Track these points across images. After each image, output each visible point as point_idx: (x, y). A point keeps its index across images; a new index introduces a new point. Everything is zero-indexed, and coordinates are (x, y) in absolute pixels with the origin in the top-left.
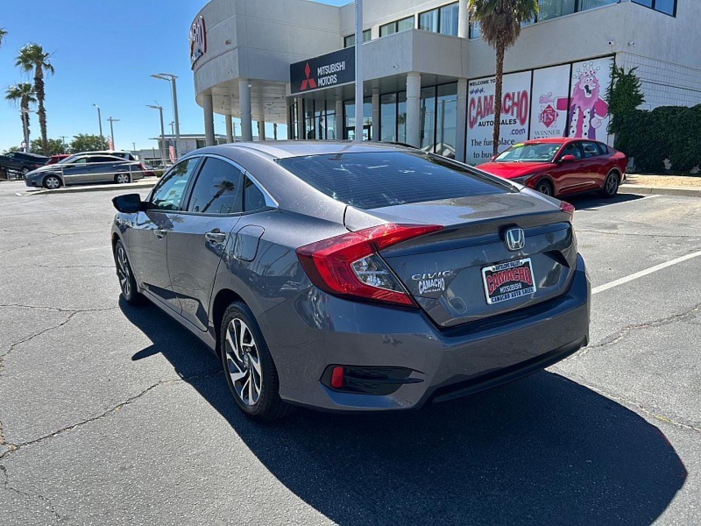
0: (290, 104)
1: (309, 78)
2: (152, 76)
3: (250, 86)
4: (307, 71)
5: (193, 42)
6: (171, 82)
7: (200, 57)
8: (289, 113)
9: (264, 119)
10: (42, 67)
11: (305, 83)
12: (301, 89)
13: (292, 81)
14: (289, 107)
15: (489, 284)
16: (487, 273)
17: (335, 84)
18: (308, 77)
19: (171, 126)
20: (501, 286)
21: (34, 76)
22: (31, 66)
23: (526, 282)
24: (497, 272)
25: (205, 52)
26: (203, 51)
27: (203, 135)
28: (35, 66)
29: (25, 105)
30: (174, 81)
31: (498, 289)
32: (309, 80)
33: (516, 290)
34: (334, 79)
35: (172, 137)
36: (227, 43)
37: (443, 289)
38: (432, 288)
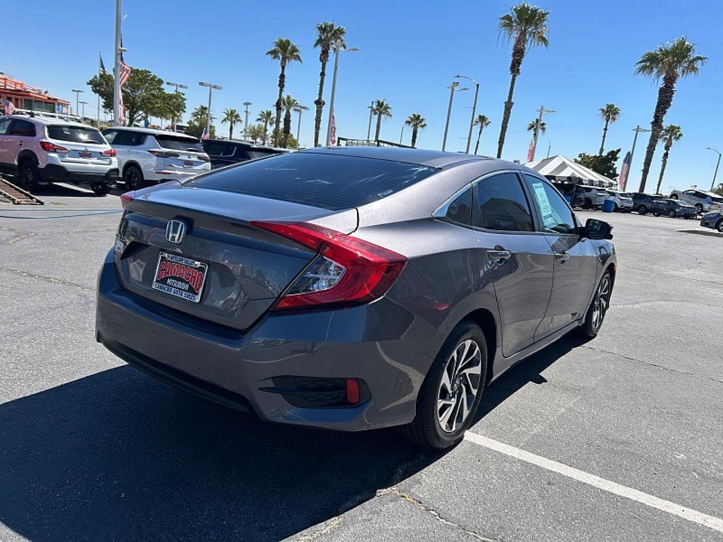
15: (161, 270)
20: (170, 278)
23: (194, 287)
31: (166, 278)
33: (181, 289)
37: (122, 252)
38: (119, 248)
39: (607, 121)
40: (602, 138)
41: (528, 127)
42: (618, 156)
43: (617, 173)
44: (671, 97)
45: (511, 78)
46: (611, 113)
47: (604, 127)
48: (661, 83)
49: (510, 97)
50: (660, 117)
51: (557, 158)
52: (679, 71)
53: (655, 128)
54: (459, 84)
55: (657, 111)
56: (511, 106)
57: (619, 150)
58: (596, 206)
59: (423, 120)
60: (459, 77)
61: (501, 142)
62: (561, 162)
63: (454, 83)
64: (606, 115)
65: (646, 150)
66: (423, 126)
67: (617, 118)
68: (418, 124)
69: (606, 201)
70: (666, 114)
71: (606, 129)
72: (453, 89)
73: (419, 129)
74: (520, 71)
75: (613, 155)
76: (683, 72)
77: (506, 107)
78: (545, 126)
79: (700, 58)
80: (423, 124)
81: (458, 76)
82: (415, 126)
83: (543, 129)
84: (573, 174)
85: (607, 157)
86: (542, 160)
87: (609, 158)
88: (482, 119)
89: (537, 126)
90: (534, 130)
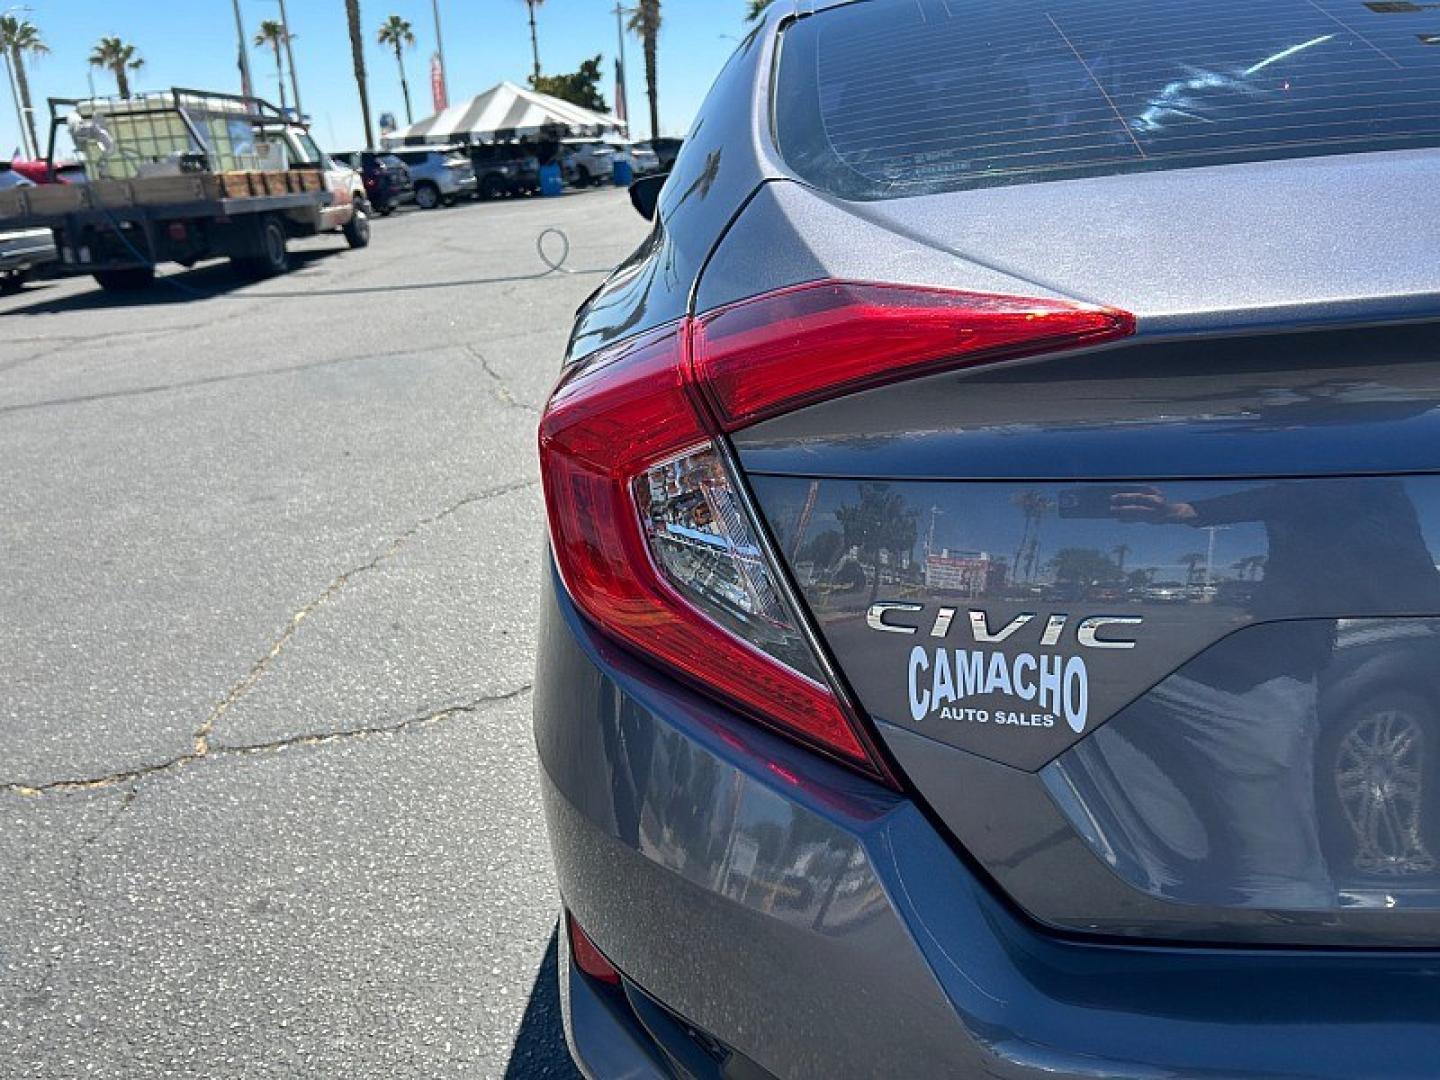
37: (1078, 723)
38: (998, 700)
39: (531, 4)
40: (531, 43)
41: (378, 36)
43: (607, 105)
47: (529, 19)
51: (501, 90)
57: (598, 59)
58: (597, 178)
59: (130, 50)
61: (360, 74)
62: (514, 97)
66: (136, 65)
68: (123, 60)
69: (617, 165)
71: (532, 23)
73: (130, 74)
75: (590, 70)
78: (410, 30)
80: (133, 59)
82: (118, 67)
83: (409, 37)
84: (548, 118)
85: (580, 75)
86: (472, 100)
87: (585, 78)
88: (271, 30)
89: (396, 31)
90: (391, 41)
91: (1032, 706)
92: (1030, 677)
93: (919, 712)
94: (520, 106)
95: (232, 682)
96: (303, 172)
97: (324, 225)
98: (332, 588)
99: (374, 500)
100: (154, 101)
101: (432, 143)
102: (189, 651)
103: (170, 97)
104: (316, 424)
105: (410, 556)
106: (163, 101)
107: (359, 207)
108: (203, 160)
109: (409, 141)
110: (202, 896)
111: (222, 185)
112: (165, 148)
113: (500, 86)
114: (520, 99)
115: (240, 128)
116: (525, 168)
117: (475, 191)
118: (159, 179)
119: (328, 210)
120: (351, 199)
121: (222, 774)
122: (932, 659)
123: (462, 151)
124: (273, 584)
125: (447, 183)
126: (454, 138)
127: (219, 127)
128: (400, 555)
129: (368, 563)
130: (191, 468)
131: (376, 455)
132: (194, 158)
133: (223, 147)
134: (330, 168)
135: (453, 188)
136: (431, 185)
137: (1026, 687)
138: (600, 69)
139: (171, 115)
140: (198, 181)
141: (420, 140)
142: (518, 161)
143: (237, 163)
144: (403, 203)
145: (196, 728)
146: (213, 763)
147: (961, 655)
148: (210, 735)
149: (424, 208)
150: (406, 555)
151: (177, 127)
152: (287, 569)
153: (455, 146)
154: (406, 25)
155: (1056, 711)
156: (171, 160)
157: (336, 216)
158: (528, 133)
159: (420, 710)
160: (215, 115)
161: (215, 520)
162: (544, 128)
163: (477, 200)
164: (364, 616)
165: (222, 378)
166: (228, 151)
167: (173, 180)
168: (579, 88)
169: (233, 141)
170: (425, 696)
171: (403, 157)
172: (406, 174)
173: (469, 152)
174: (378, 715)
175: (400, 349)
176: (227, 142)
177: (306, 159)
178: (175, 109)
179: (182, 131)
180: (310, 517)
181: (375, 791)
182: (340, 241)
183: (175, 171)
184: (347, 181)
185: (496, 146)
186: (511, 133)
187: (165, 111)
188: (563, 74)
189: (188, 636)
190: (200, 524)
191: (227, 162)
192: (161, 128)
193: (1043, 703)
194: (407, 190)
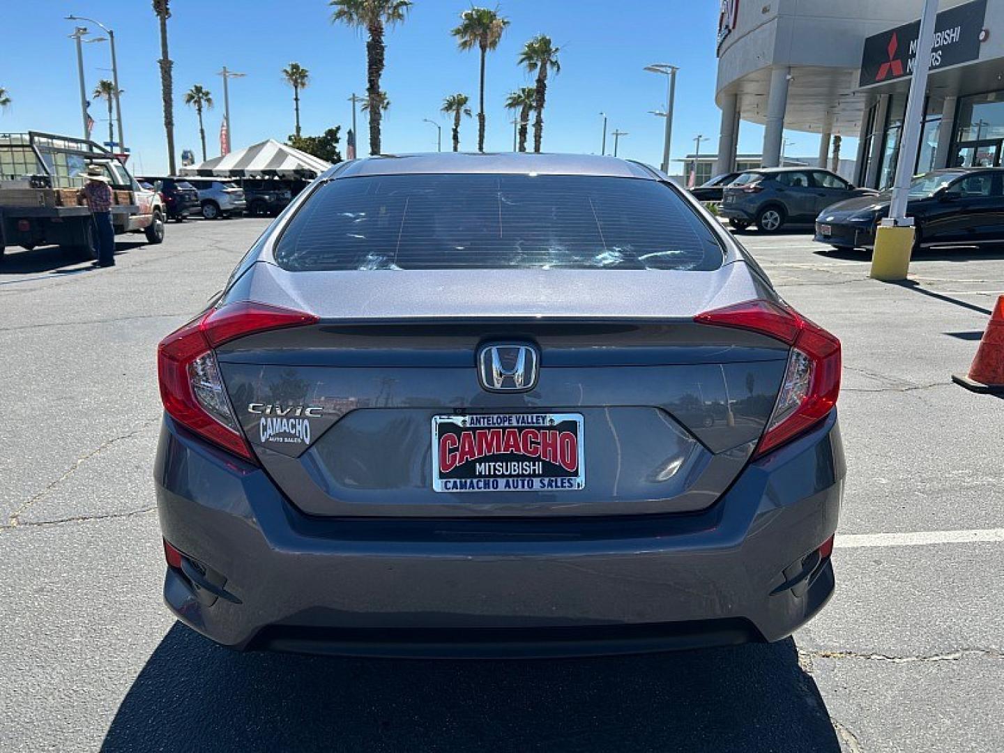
0: (871, 104)
1: (893, 60)
2: (645, 69)
3: (789, 77)
4: (892, 48)
5: (723, 14)
6: (670, 76)
7: (726, 36)
8: (866, 120)
9: (830, 129)
10: (548, 66)
11: (885, 67)
12: (877, 79)
13: (864, 66)
14: (868, 110)
15: (447, 451)
16: (443, 428)
17: (936, 67)
18: (891, 57)
19: (696, 142)
20: (480, 461)
21: (537, 78)
22: (536, 65)
23: (558, 463)
24: (474, 429)
25: (734, 27)
26: (731, 27)
27: (760, 156)
28: (539, 64)
29: (525, 117)
30: (674, 75)
31: (471, 465)
32: (893, 63)
33: (522, 475)
34: (936, 59)
35: (694, 159)
36: (765, 10)
37: (307, 441)
38: (285, 435)
39: (296, 87)
40: (295, 112)
41: (186, 98)
42: (338, 136)
43: (342, 158)
44: (382, 54)
45: (159, 22)
46: (297, 76)
47: (294, 96)
48: (367, 37)
49: (165, 53)
50: (376, 81)
51: (269, 144)
52: (383, 19)
53: (373, 96)
54: (87, 31)
55: (371, 74)
56: (170, 67)
57: (338, 128)
60: (74, 19)
61: (169, 124)
62: (277, 150)
63: (79, 29)
64: (292, 79)
65: (369, 126)
66: (4, 102)
67: (307, 83)
70: (382, 76)
71: (297, 99)
72: (79, 38)
74: (170, 11)
75: (332, 135)
76: (389, 19)
77: (162, 68)
78: (210, 96)
79: (405, 4)
81: (71, 18)
83: (209, 100)
84: (299, 165)
85: (325, 138)
86: (247, 148)
87: (328, 140)
88: (106, 87)
89: (198, 96)
90: (195, 102)
91: (294, 436)
92: (294, 426)
93: (263, 439)
94: (281, 156)
95: (35, 493)
96: (118, 191)
97: (131, 227)
98: (103, 447)
99: (137, 401)
100: (17, 139)
101: (218, 176)
102: (10, 477)
103: (27, 137)
104: (107, 356)
105: (153, 432)
106: (22, 139)
107: (158, 216)
108: (47, 181)
109: (201, 173)
110: (9, 586)
111: (59, 197)
112: (20, 170)
113: (268, 141)
114: (281, 150)
115: (75, 160)
116: (281, 196)
117: (245, 209)
118: (14, 191)
119: (134, 217)
120: (152, 211)
121: (25, 534)
122: (266, 421)
123: (237, 182)
124: (66, 444)
125: (225, 203)
126: (233, 173)
127: (60, 159)
128: (148, 431)
129: (127, 434)
130: (20, 379)
131: (142, 376)
132: (40, 179)
133: (62, 172)
134: (139, 190)
135: (230, 207)
136: (214, 204)
137: (292, 429)
138: (338, 135)
139: (27, 149)
140: (42, 194)
141: (209, 173)
142: (276, 191)
143: (71, 182)
144: (192, 214)
145: (11, 514)
146: (20, 530)
147: (275, 420)
148: (19, 517)
149: (206, 219)
150: (151, 431)
151: (30, 157)
152: (76, 437)
153: (233, 178)
154: (207, 94)
155: (302, 438)
156: (24, 179)
157: (141, 222)
158: (286, 173)
159: (144, 506)
160: (59, 151)
161: (33, 409)
162: (296, 171)
163: (247, 216)
164: (120, 462)
165: (46, 325)
166: (65, 175)
167: (24, 192)
168: (324, 147)
169: (69, 168)
170: (148, 500)
171: (195, 183)
172: (196, 195)
173: (242, 183)
174: (119, 509)
175: (171, 312)
176: (65, 168)
177: (121, 183)
178: (31, 146)
179: (34, 160)
180: (95, 409)
181: (111, 542)
182: (142, 238)
183: (27, 186)
184: (150, 199)
185: (263, 180)
186: (274, 173)
187: (23, 146)
188: (313, 136)
189: (11, 470)
190: (23, 411)
191: (64, 182)
192: (19, 156)
193: (297, 435)
194: (197, 206)
